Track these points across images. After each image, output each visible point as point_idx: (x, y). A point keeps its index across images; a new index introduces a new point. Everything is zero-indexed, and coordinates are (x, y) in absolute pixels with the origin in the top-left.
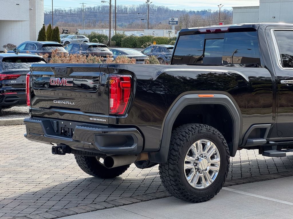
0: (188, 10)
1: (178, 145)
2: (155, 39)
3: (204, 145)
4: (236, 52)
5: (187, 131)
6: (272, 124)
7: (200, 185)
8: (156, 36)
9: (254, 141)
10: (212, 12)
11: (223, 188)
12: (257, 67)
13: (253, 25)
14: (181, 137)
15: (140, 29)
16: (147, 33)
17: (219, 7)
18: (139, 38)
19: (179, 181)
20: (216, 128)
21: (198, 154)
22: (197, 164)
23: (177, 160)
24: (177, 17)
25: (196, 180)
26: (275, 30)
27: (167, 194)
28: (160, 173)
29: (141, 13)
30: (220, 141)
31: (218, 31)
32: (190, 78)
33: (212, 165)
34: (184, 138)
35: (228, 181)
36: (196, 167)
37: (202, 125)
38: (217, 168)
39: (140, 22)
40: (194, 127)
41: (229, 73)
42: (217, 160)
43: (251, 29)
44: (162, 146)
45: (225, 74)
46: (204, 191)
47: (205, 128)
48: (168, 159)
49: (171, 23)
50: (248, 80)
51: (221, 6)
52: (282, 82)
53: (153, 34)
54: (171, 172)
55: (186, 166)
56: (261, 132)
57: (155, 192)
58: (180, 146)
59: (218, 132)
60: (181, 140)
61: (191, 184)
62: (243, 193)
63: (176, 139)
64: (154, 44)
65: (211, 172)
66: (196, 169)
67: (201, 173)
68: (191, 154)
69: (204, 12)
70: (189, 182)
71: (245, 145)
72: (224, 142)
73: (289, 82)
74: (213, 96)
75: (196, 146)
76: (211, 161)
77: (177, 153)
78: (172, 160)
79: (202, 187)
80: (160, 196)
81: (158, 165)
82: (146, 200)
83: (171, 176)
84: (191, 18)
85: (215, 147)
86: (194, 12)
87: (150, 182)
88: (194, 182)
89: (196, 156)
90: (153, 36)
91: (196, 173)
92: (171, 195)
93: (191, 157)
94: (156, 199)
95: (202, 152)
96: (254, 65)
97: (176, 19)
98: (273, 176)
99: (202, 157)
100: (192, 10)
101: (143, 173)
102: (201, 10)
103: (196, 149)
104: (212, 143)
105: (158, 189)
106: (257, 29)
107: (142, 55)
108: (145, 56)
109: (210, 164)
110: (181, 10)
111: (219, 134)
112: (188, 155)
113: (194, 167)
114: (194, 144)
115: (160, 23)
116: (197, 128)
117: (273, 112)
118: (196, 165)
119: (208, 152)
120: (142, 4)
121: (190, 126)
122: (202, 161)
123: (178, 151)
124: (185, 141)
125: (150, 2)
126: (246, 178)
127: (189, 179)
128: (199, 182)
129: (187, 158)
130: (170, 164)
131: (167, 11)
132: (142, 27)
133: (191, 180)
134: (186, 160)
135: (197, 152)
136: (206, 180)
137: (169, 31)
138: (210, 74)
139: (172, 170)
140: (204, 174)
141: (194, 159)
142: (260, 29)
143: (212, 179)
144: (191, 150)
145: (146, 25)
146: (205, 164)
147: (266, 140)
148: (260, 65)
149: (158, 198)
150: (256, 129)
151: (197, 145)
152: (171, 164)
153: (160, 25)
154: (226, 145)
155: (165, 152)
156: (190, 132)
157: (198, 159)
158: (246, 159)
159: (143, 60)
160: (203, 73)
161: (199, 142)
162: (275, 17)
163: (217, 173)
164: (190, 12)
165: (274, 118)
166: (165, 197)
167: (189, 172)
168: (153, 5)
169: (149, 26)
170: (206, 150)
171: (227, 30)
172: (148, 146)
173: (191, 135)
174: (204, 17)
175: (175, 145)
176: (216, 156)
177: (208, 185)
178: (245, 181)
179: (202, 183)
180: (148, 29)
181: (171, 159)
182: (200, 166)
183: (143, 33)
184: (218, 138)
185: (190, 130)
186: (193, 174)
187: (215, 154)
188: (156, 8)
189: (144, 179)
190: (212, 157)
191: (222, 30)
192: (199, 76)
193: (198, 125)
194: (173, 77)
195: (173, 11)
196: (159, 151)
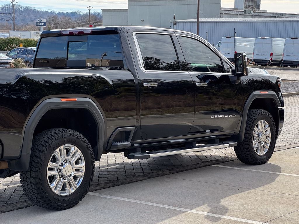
0: (56, 11)
1: (40, 151)
2: (21, 41)
3: (68, 150)
4: (105, 55)
5: (50, 136)
6: (136, 127)
7: (64, 192)
8: (22, 38)
9: (119, 144)
10: (82, 14)
11: (88, 193)
12: (120, 70)
13: (116, 28)
14: (43, 143)
15: (6, 31)
16: (13, 34)
17: (89, 9)
18: (4, 40)
19: (42, 189)
20: (80, 133)
21: (62, 160)
22: (60, 170)
23: (40, 167)
24: (45, 19)
25: (60, 187)
26: (137, 33)
27: (30, 203)
28: (22, 182)
29: (7, 14)
30: (85, 145)
31: (81, 34)
32: (56, 82)
33: (77, 170)
34: (47, 144)
35: (94, 186)
36: (60, 173)
37: (65, 129)
38: (82, 173)
39: (5, 23)
40: (57, 132)
41: (95, 76)
42: (82, 165)
43: (114, 32)
44: (22, 153)
45: (91, 77)
46: (68, 198)
47: (68, 133)
48: (30, 167)
49: (38, 24)
50: (111, 83)
51: (90, 8)
52: (145, 84)
53: (20, 36)
54: (32, 180)
55: (49, 173)
56: (125, 135)
57: (16, 201)
58: (42, 152)
59: (82, 137)
60: (43, 146)
61: (55, 192)
62: (108, 197)
63: (38, 145)
64: (21, 47)
65: (75, 178)
66: (59, 175)
67: (65, 179)
68: (55, 160)
69: (73, 14)
70: (53, 189)
71: (110, 148)
72: (88, 146)
73: (151, 84)
74: (76, 99)
75: (60, 152)
76: (75, 166)
77: (39, 160)
78: (35, 167)
79: (67, 194)
80: (22, 206)
81: (20, 173)
82: (7, 210)
83: (33, 184)
84: (60, 19)
85: (79, 152)
86: (63, 13)
87: (12, 192)
88: (58, 189)
89: (60, 162)
90: (19, 37)
91: (60, 180)
92: (33, 204)
93: (54, 163)
94: (17, 209)
95: (66, 158)
96: (117, 68)
97: (44, 21)
98: (138, 178)
99: (66, 162)
100: (61, 11)
101: (5, 183)
102: (70, 12)
103: (59, 154)
104: (76, 148)
105: (20, 199)
106: (119, 32)
107: (7, 58)
108: (11, 59)
109: (74, 169)
110: (49, 11)
111: (83, 139)
112: (51, 161)
113: (58, 173)
114: (58, 150)
115: (28, 24)
116: (60, 133)
117: (137, 114)
118: (60, 172)
119: (72, 157)
120: (7, 4)
121: (52, 132)
122: (66, 167)
123: (40, 158)
124: (48, 147)
125: (15, 2)
126: (113, 182)
127: (52, 186)
128: (64, 188)
129: (50, 165)
130: (31, 171)
131: (34, 12)
132: (8, 29)
133: (55, 187)
134: (49, 166)
135: (61, 157)
136: (70, 186)
137: (37, 33)
138: (77, 77)
139: (33, 178)
140: (68, 180)
141: (58, 165)
142: (122, 32)
143: (77, 184)
144: (54, 156)
145: (12, 26)
146: (69, 170)
147: (130, 143)
148: (123, 68)
149: (20, 208)
150: (121, 132)
151: (60, 150)
152: (33, 171)
153: (27, 26)
154: (91, 149)
155: (26, 159)
156: (53, 137)
157: (62, 165)
158: (114, 162)
159: (8, 63)
160: (69, 77)
161: (62, 147)
162: (143, 21)
163: (82, 179)
164: (59, 13)
165: (138, 120)
166: (27, 206)
167: (53, 179)
168: (19, 5)
169: (15, 27)
170: (71, 156)
171: (90, 32)
172: (7, 154)
173: (53, 140)
174: (74, 19)
175: (37, 151)
176: (80, 161)
177: (73, 191)
178: (110, 185)
179: (66, 190)
180: (14, 30)
181: (33, 166)
182: (64, 172)
183: (8, 35)
184: (82, 142)
185: (53, 136)
186: (57, 180)
187: (80, 159)
188: (23, 9)
189: (6, 189)
190: (77, 163)
191: (85, 32)
192: (65, 79)
193: (61, 130)
194: (35, 81)
195: (41, 11)
196: (19, 158)
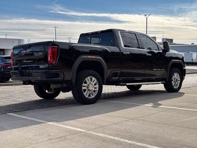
3: (91, 79)
6: (120, 71)
23: (79, 85)
33: (95, 88)
38: (97, 89)
40: (87, 71)
42: (97, 86)
47: (91, 71)
52: (124, 53)
55: (83, 88)
56: (116, 74)
58: (80, 79)
59: (97, 73)
61: (86, 96)
65: (94, 91)
68: (86, 83)
72: (100, 78)
74: (94, 57)
75: (88, 79)
77: (79, 82)
79: (91, 98)
85: (96, 80)
95: (90, 82)
104: (95, 78)
112: (84, 83)
113: (87, 89)
119: (93, 82)
121: (84, 71)
128: (89, 96)
133: (86, 94)
134: (83, 85)
135: (88, 82)
140: (91, 92)
141: (87, 85)
143: (95, 94)
146: (91, 88)
147: (118, 78)
150: (114, 73)
152: (76, 87)
157: (89, 85)
161: (89, 77)
163: (97, 92)
167: (85, 91)
175: (78, 78)
177: (93, 97)
181: (76, 84)
182: (89, 88)
184: (97, 76)
186: (87, 92)
187: (96, 83)
190: (95, 85)
196: (71, 81)
